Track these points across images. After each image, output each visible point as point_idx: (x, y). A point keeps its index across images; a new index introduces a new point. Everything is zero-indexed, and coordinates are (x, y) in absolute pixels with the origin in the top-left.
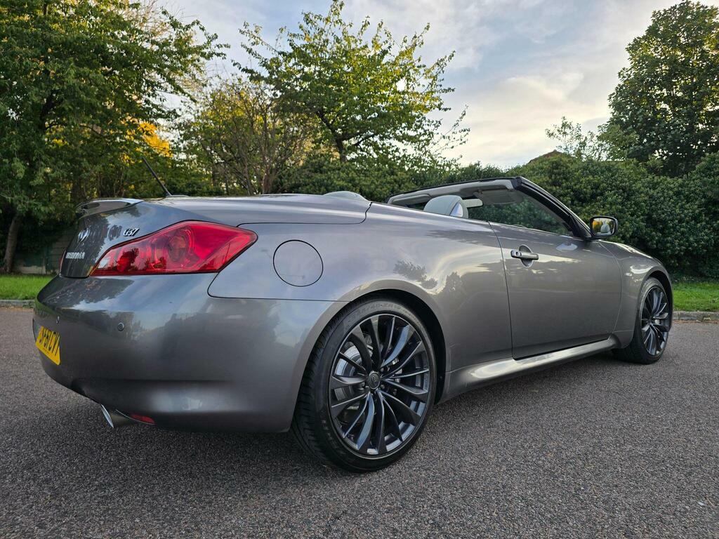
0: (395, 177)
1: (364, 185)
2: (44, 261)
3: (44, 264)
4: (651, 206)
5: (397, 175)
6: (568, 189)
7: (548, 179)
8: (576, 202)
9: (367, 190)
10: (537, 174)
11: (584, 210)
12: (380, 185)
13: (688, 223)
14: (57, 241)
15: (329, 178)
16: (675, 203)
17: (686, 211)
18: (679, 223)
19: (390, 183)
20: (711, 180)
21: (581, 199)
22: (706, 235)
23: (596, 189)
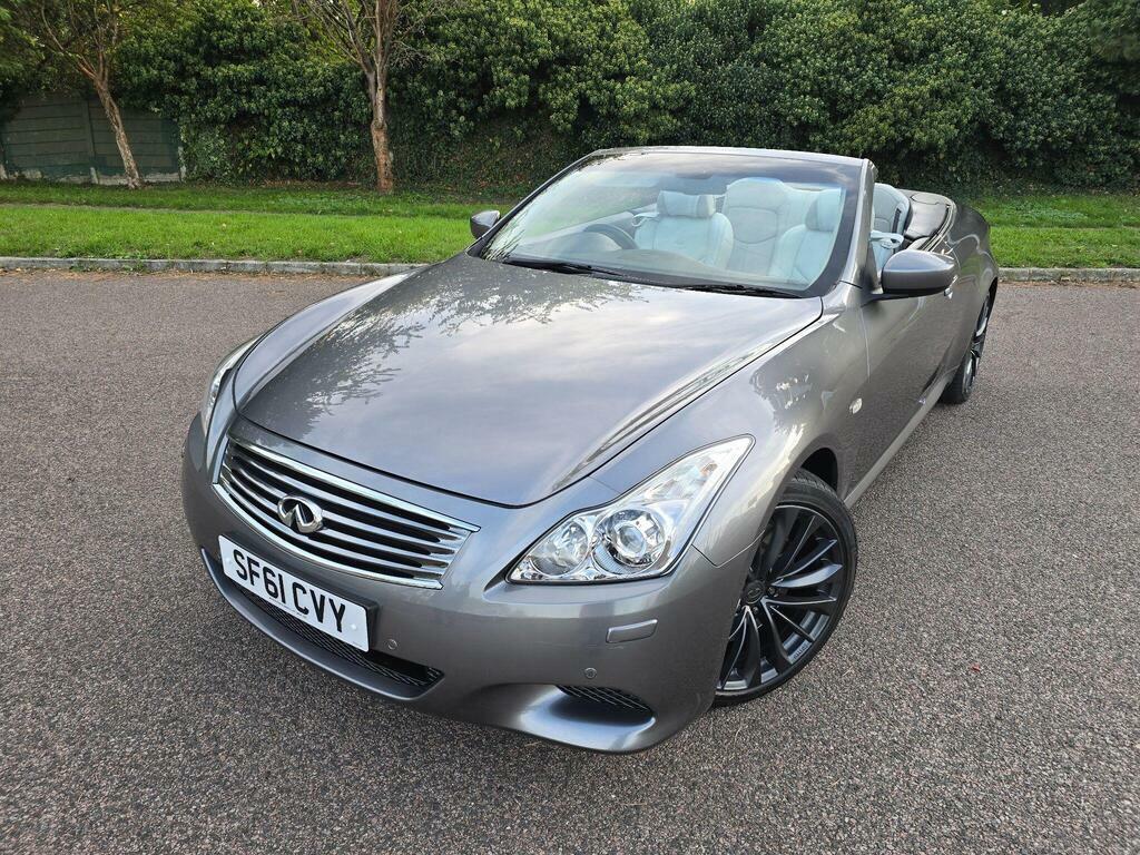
0: (605, 8)
1: (556, 25)
4: (1007, 68)
6: (885, 38)
7: (857, 19)
8: (895, 62)
9: (561, 34)
11: (907, 77)
12: (579, 23)
13: (1055, 97)
14: (11, 118)
16: (1043, 64)
17: (1056, 78)
18: (1043, 97)
19: (597, 20)
20: (1104, 24)
21: (904, 57)
22: (1077, 118)
23: (930, 40)
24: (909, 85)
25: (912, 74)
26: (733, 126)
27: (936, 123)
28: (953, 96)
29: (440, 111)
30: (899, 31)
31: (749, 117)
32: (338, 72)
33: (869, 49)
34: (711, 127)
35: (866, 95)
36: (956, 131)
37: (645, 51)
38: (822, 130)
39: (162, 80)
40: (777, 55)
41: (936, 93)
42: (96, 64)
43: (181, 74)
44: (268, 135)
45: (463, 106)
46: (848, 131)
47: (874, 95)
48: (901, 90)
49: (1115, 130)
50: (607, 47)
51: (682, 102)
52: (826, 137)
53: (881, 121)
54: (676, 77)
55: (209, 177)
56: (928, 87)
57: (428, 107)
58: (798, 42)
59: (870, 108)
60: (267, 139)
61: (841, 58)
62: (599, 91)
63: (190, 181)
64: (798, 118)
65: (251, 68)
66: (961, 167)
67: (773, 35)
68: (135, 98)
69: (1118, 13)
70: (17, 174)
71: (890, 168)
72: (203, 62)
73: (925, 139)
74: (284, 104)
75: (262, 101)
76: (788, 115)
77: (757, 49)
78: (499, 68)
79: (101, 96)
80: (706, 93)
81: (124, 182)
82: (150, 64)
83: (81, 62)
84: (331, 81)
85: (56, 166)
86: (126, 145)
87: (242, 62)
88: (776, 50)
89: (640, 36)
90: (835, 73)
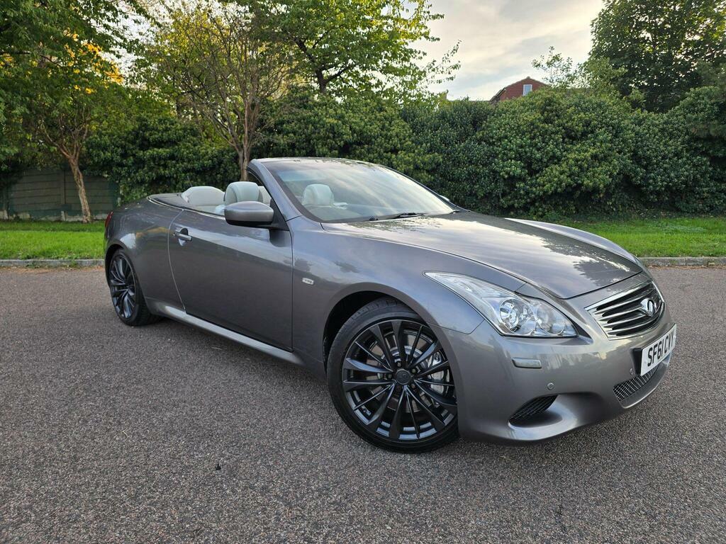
0: (385, 113)
1: (354, 123)
2: (4, 205)
3: (4, 208)
4: (637, 142)
5: (386, 111)
6: (559, 126)
7: (540, 116)
8: (566, 140)
9: (357, 128)
10: (528, 110)
11: (575, 148)
12: (369, 121)
13: (670, 159)
14: (15, 183)
15: (317, 115)
16: (660, 140)
17: (670, 148)
18: (662, 159)
19: (380, 120)
20: (694, 117)
21: (571, 136)
22: (686, 172)
23: (587, 126)
24: (577, 152)
25: (578, 146)
26: (467, 179)
27: (596, 175)
28: (605, 158)
30: (567, 122)
31: (477, 174)
32: (222, 153)
33: (549, 132)
34: (452, 180)
35: (550, 159)
36: (611, 179)
37: (410, 136)
38: (524, 180)
39: (112, 158)
40: (492, 138)
41: (594, 157)
42: (72, 150)
43: (124, 156)
46: (540, 180)
47: (555, 159)
48: (573, 156)
49: (711, 178)
50: (386, 135)
51: (434, 165)
52: (527, 184)
53: (561, 174)
54: (430, 151)
56: (590, 153)
58: (505, 130)
59: (553, 166)
61: (533, 138)
64: (508, 173)
65: (168, 150)
66: (615, 202)
67: (488, 127)
68: (94, 170)
69: (702, 110)
70: (14, 216)
71: (569, 203)
72: (138, 148)
73: (591, 184)
74: (186, 171)
75: (173, 169)
76: (501, 172)
77: (479, 135)
78: (319, 146)
79: (73, 168)
80: (449, 160)
81: (81, 219)
82: (106, 150)
83: (63, 148)
84: (216, 157)
85: (40, 211)
86: (85, 197)
87: (162, 147)
88: (491, 135)
89: (406, 128)
90: (529, 146)
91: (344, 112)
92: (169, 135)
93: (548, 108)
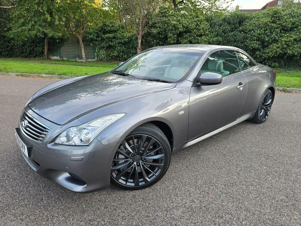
0: (198, 18)
1: (184, 23)
3: (58, 55)
5: (199, 18)
6: (279, 25)
7: (270, 20)
8: (282, 31)
9: (185, 26)
12: (191, 22)
14: (62, 46)
15: (169, 20)
19: (196, 22)
21: (285, 30)
23: (293, 25)
24: (286, 38)
25: (287, 35)
27: (294, 48)
29: (155, 45)
30: (283, 23)
32: (132, 36)
33: (274, 28)
35: (273, 41)
37: (209, 29)
38: (259, 50)
39: (93, 38)
40: (247, 30)
41: (295, 40)
42: (80, 34)
43: (98, 37)
44: (115, 50)
45: (160, 43)
46: (267, 51)
47: (275, 41)
48: (284, 39)
50: (198, 28)
51: (218, 43)
52: (261, 52)
53: (277, 48)
54: (217, 35)
55: (101, 60)
57: (152, 44)
58: (253, 26)
59: (274, 44)
60: (114, 51)
61: (266, 30)
62: (195, 40)
63: (97, 61)
64: (252, 47)
65: (113, 35)
67: (246, 24)
68: (87, 42)
70: (62, 58)
71: (281, 60)
72: (102, 34)
73: (291, 53)
74: (119, 43)
75: (114, 43)
76: (249, 46)
77: (241, 28)
78: (169, 34)
79: (80, 41)
80: (225, 40)
81: (82, 61)
82: (91, 34)
83: (77, 34)
84: (130, 37)
85: (70, 57)
86: (84, 53)
87: (111, 34)
88: (246, 28)
89: (207, 25)
90: (263, 34)
91: (180, 19)
92: (113, 28)
93: (275, 15)
